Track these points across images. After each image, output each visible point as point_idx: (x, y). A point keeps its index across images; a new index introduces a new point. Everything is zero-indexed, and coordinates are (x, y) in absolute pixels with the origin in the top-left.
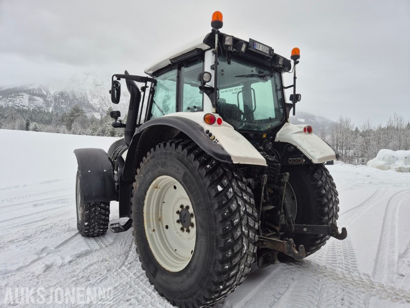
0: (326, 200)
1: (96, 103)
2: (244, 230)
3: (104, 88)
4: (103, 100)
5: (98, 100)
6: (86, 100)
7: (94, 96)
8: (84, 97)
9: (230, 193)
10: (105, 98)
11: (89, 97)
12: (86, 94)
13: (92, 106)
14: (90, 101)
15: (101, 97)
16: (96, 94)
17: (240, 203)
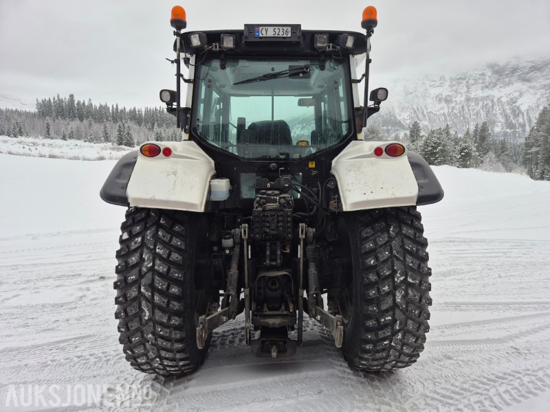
0: (373, 277)
1: (406, 118)
2: (142, 290)
3: (417, 96)
4: (415, 112)
5: (408, 113)
6: (393, 115)
7: (403, 109)
8: (390, 113)
9: (136, 243)
10: (418, 109)
11: (397, 111)
12: (393, 108)
13: (400, 122)
14: (398, 117)
15: (413, 109)
16: (406, 105)
17: (145, 256)
